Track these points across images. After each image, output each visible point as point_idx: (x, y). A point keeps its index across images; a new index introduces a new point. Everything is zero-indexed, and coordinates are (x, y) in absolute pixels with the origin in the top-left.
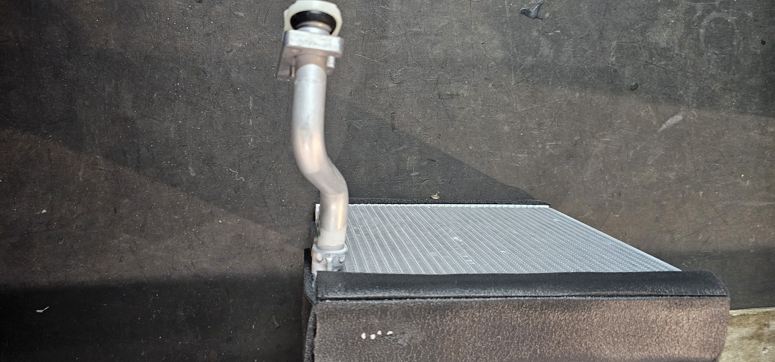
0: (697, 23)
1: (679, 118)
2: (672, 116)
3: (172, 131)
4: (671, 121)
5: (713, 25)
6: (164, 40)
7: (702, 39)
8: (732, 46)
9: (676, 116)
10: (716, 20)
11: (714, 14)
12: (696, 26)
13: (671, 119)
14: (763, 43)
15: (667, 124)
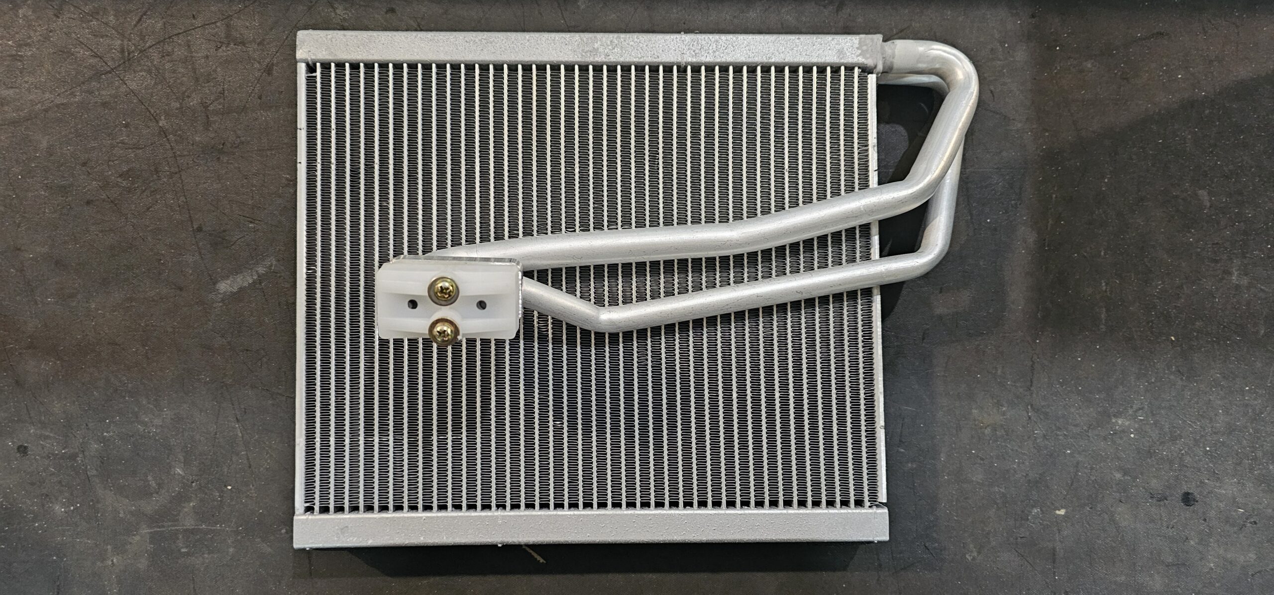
0: (191, 487)
1: (224, 286)
2: (241, 290)
3: (1237, 271)
4: (245, 280)
5: (153, 484)
6: (1246, 427)
9: (235, 289)
10: (145, 493)
11: (149, 507)
12: (193, 482)
13: (246, 284)
15: (254, 273)
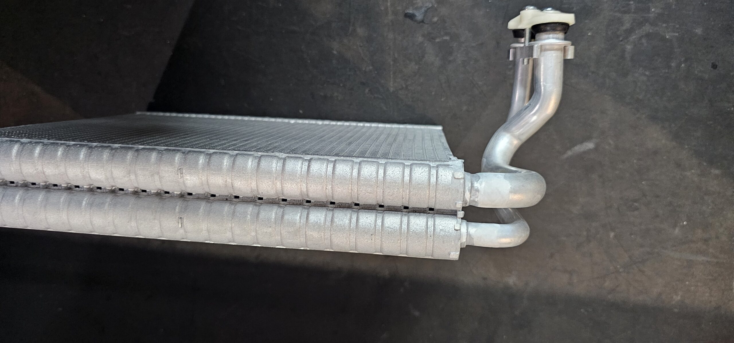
7: (628, 56)
8: (669, 67)
14: (714, 66)
